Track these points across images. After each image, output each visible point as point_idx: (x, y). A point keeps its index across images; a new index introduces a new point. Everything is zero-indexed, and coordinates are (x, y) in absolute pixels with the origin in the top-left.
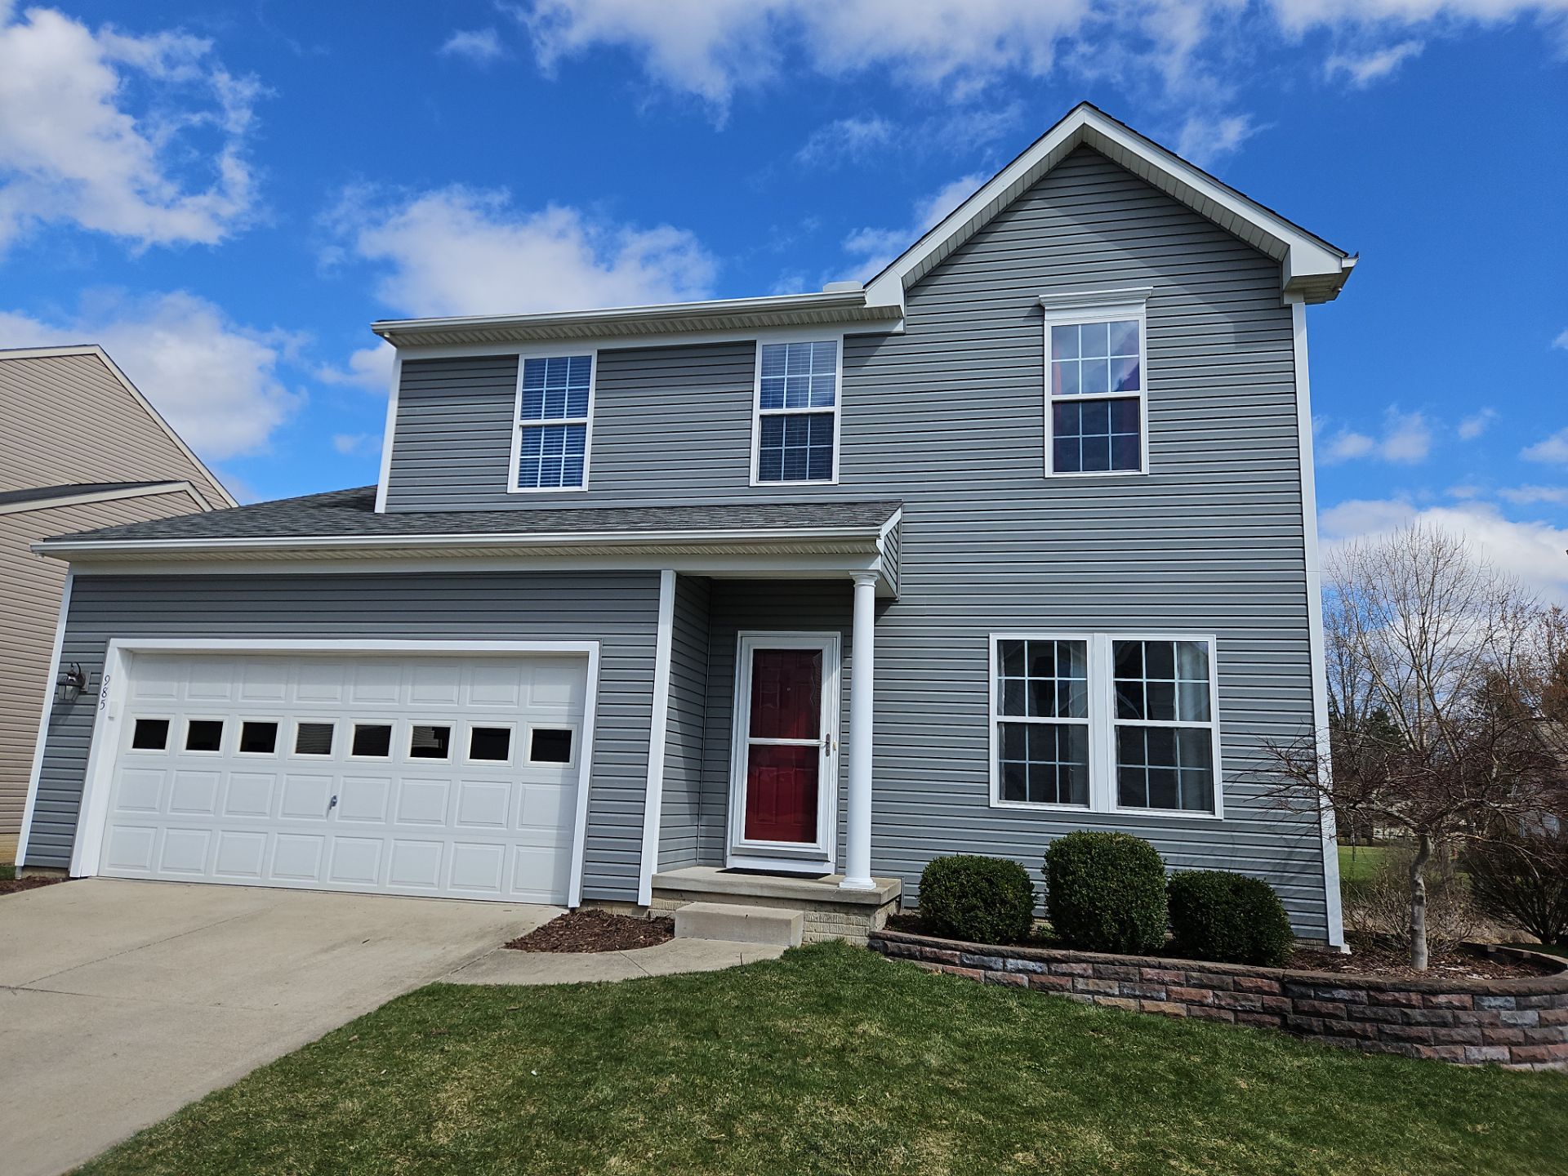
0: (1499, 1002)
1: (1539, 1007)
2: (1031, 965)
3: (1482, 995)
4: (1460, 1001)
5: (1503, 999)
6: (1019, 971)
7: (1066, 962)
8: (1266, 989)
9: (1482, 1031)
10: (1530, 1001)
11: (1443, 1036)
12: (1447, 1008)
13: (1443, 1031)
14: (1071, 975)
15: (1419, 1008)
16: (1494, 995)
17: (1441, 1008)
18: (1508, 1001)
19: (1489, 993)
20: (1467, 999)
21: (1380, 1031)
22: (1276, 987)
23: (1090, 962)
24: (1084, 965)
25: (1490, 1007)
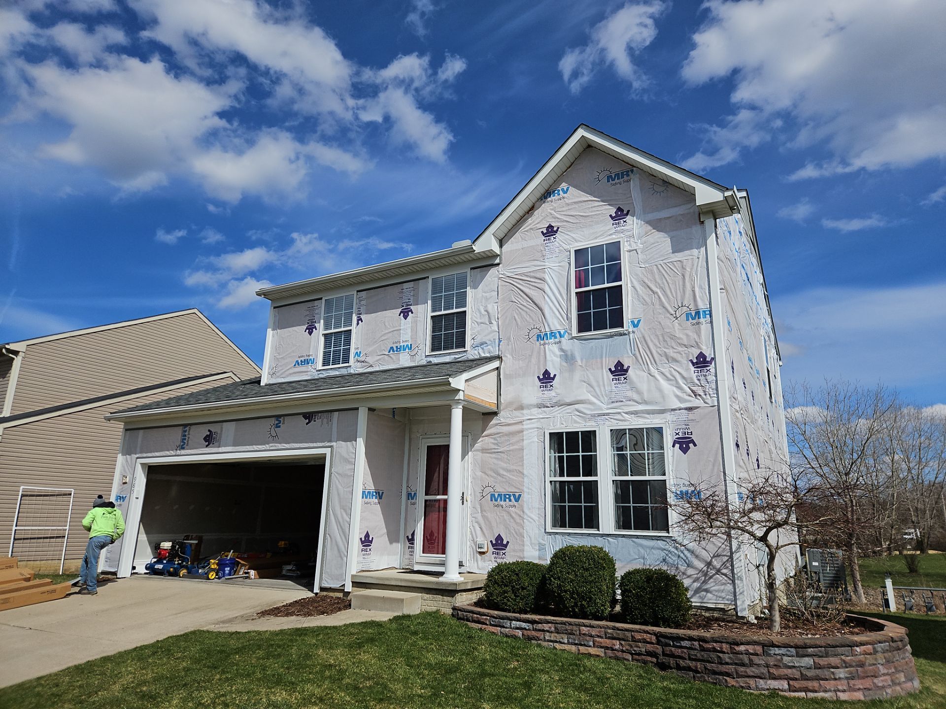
0: (783, 651)
1: (815, 655)
2: (524, 625)
3: (770, 647)
4: (753, 650)
5: (786, 649)
6: (517, 628)
7: (541, 623)
8: (648, 640)
9: (768, 670)
10: (807, 651)
11: (742, 672)
12: (746, 654)
13: (742, 669)
14: (543, 631)
15: (728, 653)
16: (778, 647)
17: (742, 654)
18: (789, 651)
19: (774, 645)
20: (759, 649)
21: (706, 668)
22: (654, 638)
23: (553, 623)
24: (550, 625)
25: (775, 654)
